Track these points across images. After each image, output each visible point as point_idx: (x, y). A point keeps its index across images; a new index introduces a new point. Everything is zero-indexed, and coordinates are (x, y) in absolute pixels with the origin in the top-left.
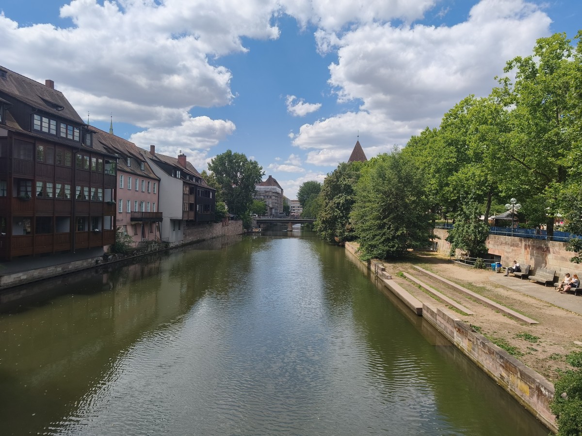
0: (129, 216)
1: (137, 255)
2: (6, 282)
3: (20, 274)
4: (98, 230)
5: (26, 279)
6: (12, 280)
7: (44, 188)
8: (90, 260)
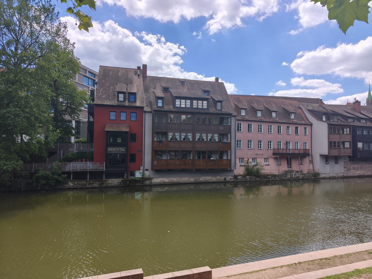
0: (271, 152)
1: (272, 179)
2: (155, 182)
3: (164, 179)
4: (212, 159)
5: (168, 182)
6: (159, 181)
7: (174, 136)
8: (219, 177)
